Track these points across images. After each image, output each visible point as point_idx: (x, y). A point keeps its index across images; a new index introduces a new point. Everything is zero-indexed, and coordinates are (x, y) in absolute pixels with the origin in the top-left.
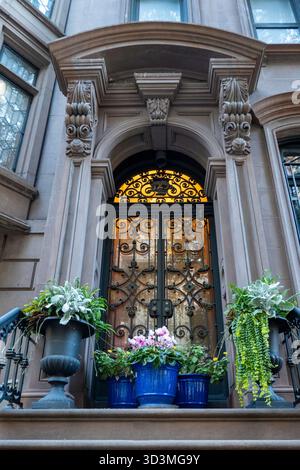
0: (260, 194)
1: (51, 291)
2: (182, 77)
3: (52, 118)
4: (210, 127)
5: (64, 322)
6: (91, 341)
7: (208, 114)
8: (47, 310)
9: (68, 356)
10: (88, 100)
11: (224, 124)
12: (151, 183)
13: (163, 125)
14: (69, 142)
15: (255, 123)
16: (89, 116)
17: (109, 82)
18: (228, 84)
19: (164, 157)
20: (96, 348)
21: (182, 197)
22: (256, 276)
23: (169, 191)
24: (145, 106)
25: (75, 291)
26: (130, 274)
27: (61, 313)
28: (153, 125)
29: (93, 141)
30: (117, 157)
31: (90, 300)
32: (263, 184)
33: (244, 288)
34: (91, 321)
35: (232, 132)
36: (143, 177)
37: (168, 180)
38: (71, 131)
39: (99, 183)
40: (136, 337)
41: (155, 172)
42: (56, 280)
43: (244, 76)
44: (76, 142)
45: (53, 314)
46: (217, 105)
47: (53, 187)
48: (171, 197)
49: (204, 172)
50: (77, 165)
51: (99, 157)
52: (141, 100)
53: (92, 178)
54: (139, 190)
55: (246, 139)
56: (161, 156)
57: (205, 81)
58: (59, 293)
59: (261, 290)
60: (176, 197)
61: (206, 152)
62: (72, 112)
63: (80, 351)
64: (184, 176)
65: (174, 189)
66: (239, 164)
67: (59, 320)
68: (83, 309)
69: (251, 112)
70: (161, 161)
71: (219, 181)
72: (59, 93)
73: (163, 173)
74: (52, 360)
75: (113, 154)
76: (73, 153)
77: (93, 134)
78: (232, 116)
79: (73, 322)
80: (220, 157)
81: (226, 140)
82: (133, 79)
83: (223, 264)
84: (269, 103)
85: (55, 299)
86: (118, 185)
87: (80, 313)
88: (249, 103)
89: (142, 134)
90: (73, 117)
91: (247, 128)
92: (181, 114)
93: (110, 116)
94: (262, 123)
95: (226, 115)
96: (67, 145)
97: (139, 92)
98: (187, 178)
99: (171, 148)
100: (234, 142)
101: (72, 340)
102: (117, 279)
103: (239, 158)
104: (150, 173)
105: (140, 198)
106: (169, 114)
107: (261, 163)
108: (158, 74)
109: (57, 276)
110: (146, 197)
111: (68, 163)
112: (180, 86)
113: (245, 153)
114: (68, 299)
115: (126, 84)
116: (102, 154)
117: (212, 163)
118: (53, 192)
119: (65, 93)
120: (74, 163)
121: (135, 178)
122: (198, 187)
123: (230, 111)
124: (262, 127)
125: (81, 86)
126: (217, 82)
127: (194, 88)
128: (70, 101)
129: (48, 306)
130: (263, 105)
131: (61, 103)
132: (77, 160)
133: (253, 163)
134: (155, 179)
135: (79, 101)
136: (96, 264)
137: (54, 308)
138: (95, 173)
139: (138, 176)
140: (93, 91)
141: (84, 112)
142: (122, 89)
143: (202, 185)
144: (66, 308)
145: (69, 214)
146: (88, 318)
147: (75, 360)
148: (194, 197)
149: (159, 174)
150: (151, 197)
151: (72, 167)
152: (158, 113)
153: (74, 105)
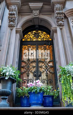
0: (68, 37)
1: (3, 68)
2: (43, 4)
3: (4, 16)
4: (52, 18)
5: (6, 78)
6: (15, 85)
7: (51, 14)
8: (1, 74)
9: (8, 90)
10: (15, 11)
11: (56, 17)
12: (34, 34)
13: (38, 18)
14: (9, 23)
15: (65, 17)
16: (15, 16)
17: (21, 6)
18: (57, 6)
19: (38, 27)
20: (17, 87)
21: (44, 39)
22: (67, 63)
23: (40, 37)
24: (32, 12)
25: (10, 68)
26: (27, 63)
27: (6, 75)
28: (34, 18)
29: (16, 22)
30: (24, 27)
31: (15, 71)
32: (69, 35)
33: (64, 67)
34: (15, 78)
35: (58, 20)
36: (31, 33)
37: (39, 34)
38: (10, 20)
39: (18, 35)
40: (29, 83)
41: (35, 31)
42: (4, 65)
43: (61, 4)
44: (11, 23)
45: (3, 76)
46: (54, 12)
47: (4, 36)
48: (40, 39)
49: (50, 31)
50: (12, 30)
51: (18, 27)
52: (31, 11)
53: (16, 33)
54: (30, 37)
55: (63, 22)
56: (37, 27)
57: (50, 5)
58: (5, 69)
59: (69, 68)
60: (42, 39)
61: (51, 26)
62: (10, 14)
63: (11, 88)
64: (44, 32)
65: (41, 37)
66: (61, 29)
67: (5, 78)
68: (13, 74)
69: (64, 14)
70: (37, 28)
71: (55, 34)
72: (6, 9)
73: (38, 32)
74: (2, 91)
75: (22, 26)
76: (10, 26)
77: (16, 20)
78: (58, 15)
79: (9, 78)
80: (55, 27)
81: (57, 22)
82: (28, 5)
83: (57, 59)
84: (69, 11)
85: (4, 71)
86: (24, 35)
87: (12, 76)
88: (63, 11)
89: (31, 21)
90: (10, 16)
91: (63, 18)
92: (43, 15)
93: (22, 15)
94: (67, 17)
95: (56, 15)
96: (8, 24)
97: (30, 8)
98: (45, 33)
99: (40, 24)
100: (59, 22)
101: (9, 84)
102: (23, 64)
103: (61, 27)
104: (34, 32)
105: (30, 39)
106: (39, 14)
107: (67, 28)
108: (36, 3)
109: (5, 63)
110: (32, 39)
111: (9, 29)
112: (42, 7)
113: (63, 26)
114: (8, 71)
115: (26, 6)
116: (19, 26)
117: (52, 29)
118: (4, 38)
119: (8, 9)
120: (11, 29)
121: (29, 33)
122: (48, 36)
123: (58, 14)
124: (67, 18)
125: (13, 7)
126: (54, 5)
127: (47, 7)
128: (10, 11)
129: (2, 73)
130: (68, 12)
131: (7, 12)
132: (11, 28)
133: (65, 29)
134: (35, 34)
135: (12, 11)
136: (17, 60)
137: (3, 74)
138: (17, 32)
139: (30, 33)
140: (16, 8)
141: (14, 14)
142: (25, 8)
143: (50, 35)
144: (7, 74)
145: (9, 44)
146: (14, 77)
147: (10, 91)
148: (47, 39)
149: (36, 32)
150: (34, 39)
151: (10, 30)
152: (36, 14)
153: (11, 12)
